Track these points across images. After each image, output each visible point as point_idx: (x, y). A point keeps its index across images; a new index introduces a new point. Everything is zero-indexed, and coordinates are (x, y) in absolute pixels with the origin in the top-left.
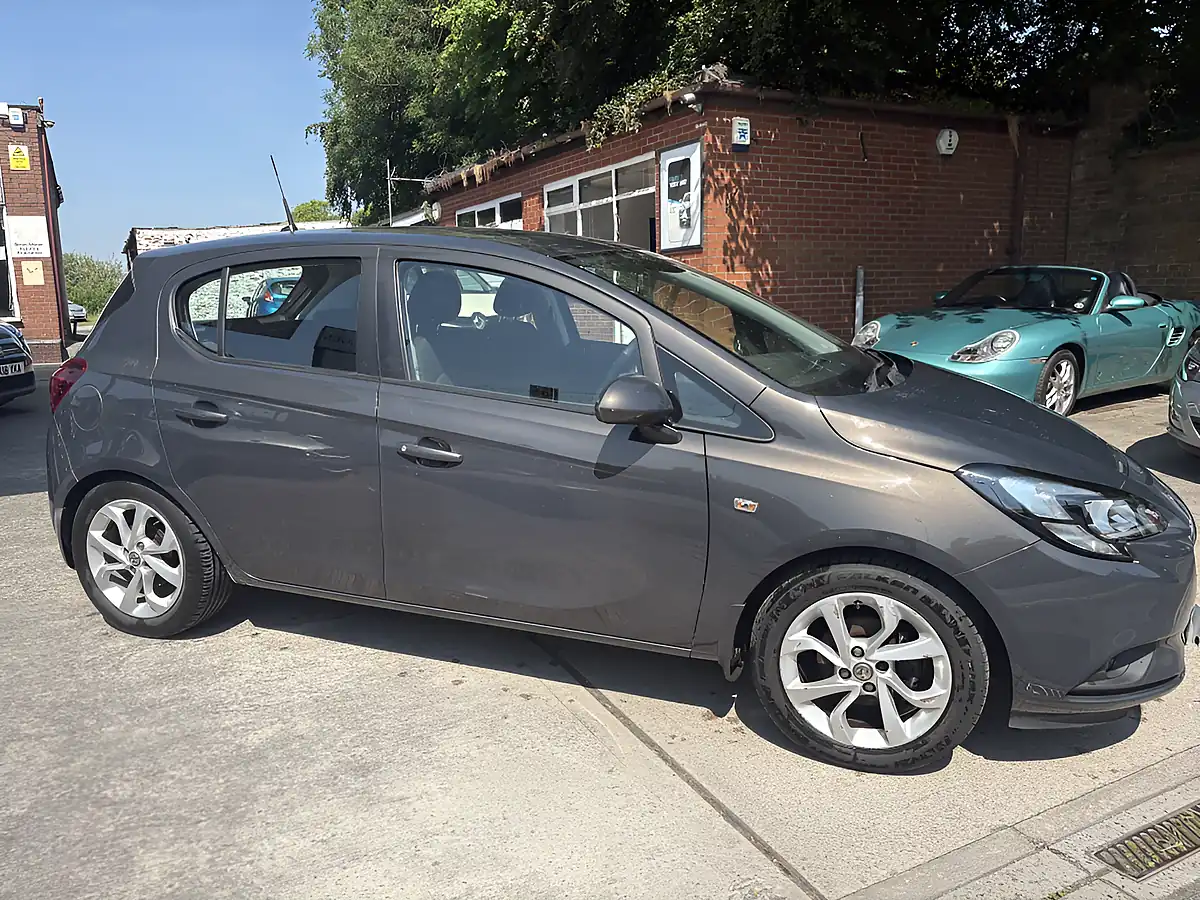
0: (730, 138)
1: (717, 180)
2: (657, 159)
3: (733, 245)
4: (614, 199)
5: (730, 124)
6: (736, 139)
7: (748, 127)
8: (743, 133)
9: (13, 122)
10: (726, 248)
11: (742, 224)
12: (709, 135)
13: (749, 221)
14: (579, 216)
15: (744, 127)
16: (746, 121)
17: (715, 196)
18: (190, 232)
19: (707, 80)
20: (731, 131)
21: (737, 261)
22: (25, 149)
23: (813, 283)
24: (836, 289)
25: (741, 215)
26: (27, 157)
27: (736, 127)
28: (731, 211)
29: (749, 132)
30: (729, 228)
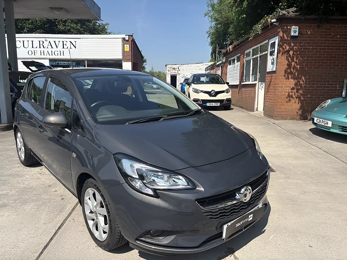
0: (290, 34)
1: (283, 49)
2: (268, 42)
3: (289, 71)
4: (259, 55)
5: (290, 29)
6: (292, 34)
7: (298, 29)
8: (295, 32)
9: (126, 39)
10: (286, 71)
11: (293, 64)
12: (281, 34)
13: (296, 62)
14: (252, 61)
15: (296, 29)
16: (297, 27)
17: (282, 55)
18: (179, 65)
19: (281, 14)
20: (290, 31)
21: (290, 76)
22: (128, 46)
23: (323, 84)
24: (335, 87)
25: (293, 60)
26: (128, 48)
27: (293, 29)
28: (288, 59)
29: (298, 31)
30: (287, 65)
